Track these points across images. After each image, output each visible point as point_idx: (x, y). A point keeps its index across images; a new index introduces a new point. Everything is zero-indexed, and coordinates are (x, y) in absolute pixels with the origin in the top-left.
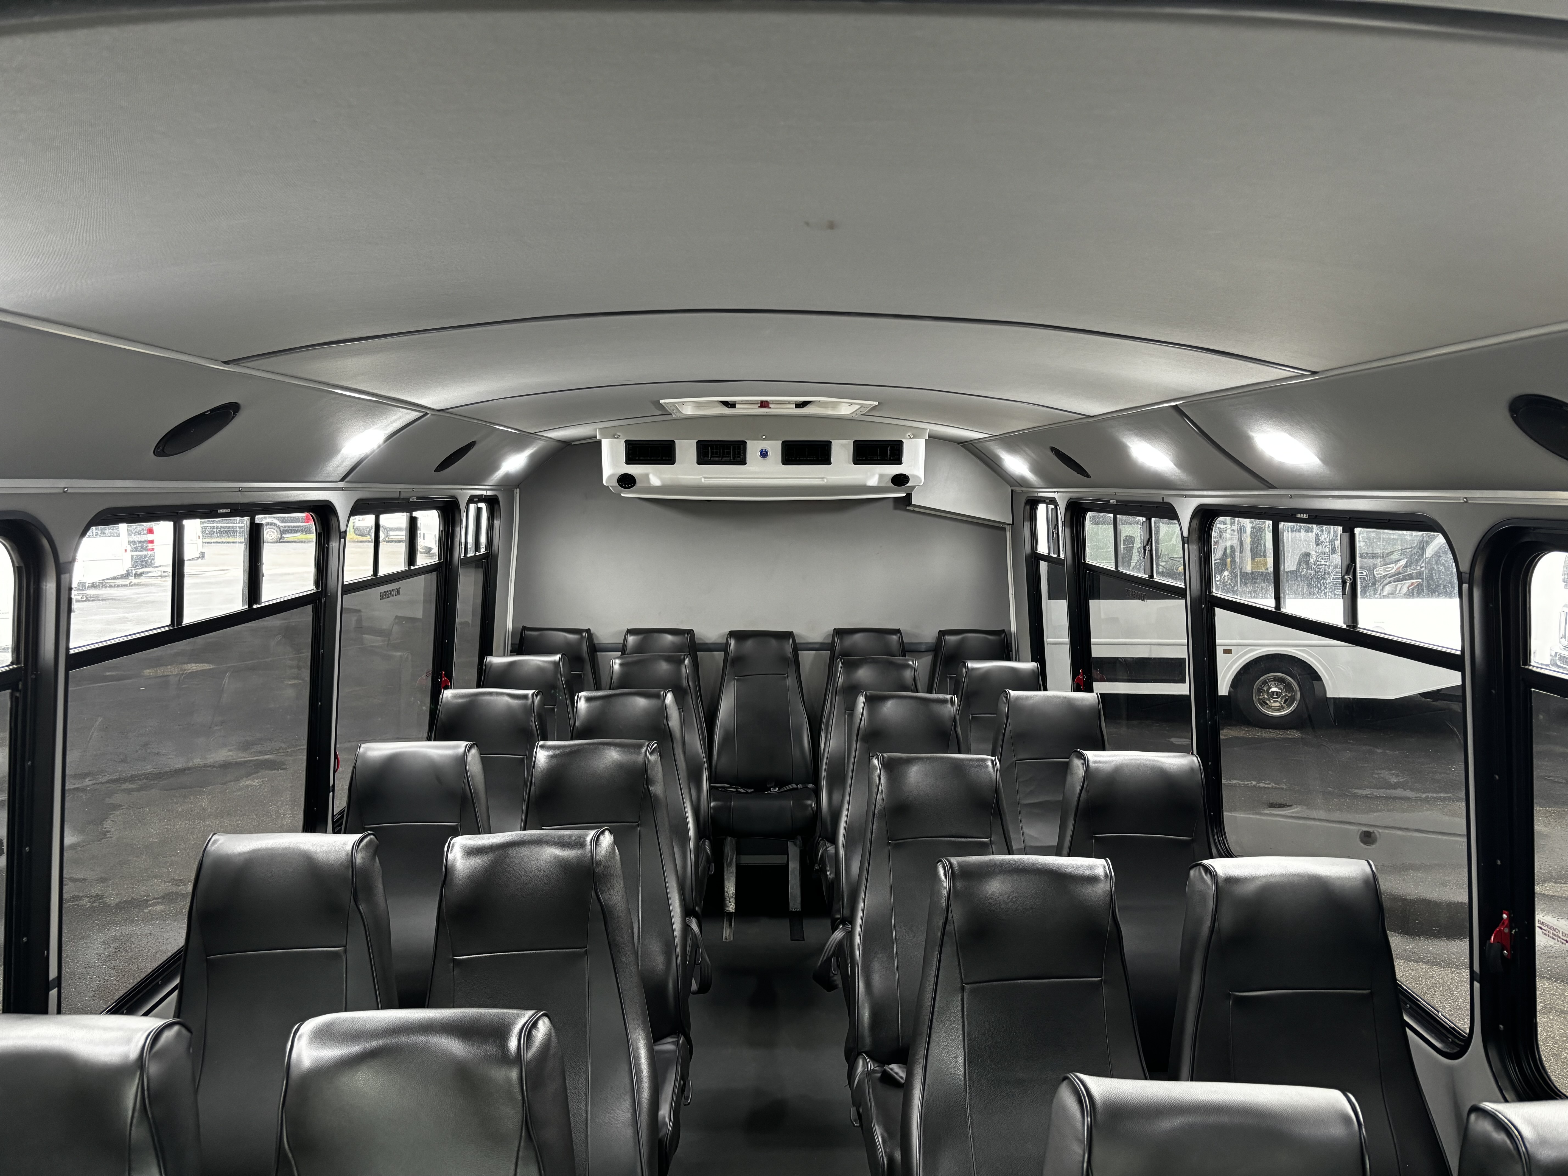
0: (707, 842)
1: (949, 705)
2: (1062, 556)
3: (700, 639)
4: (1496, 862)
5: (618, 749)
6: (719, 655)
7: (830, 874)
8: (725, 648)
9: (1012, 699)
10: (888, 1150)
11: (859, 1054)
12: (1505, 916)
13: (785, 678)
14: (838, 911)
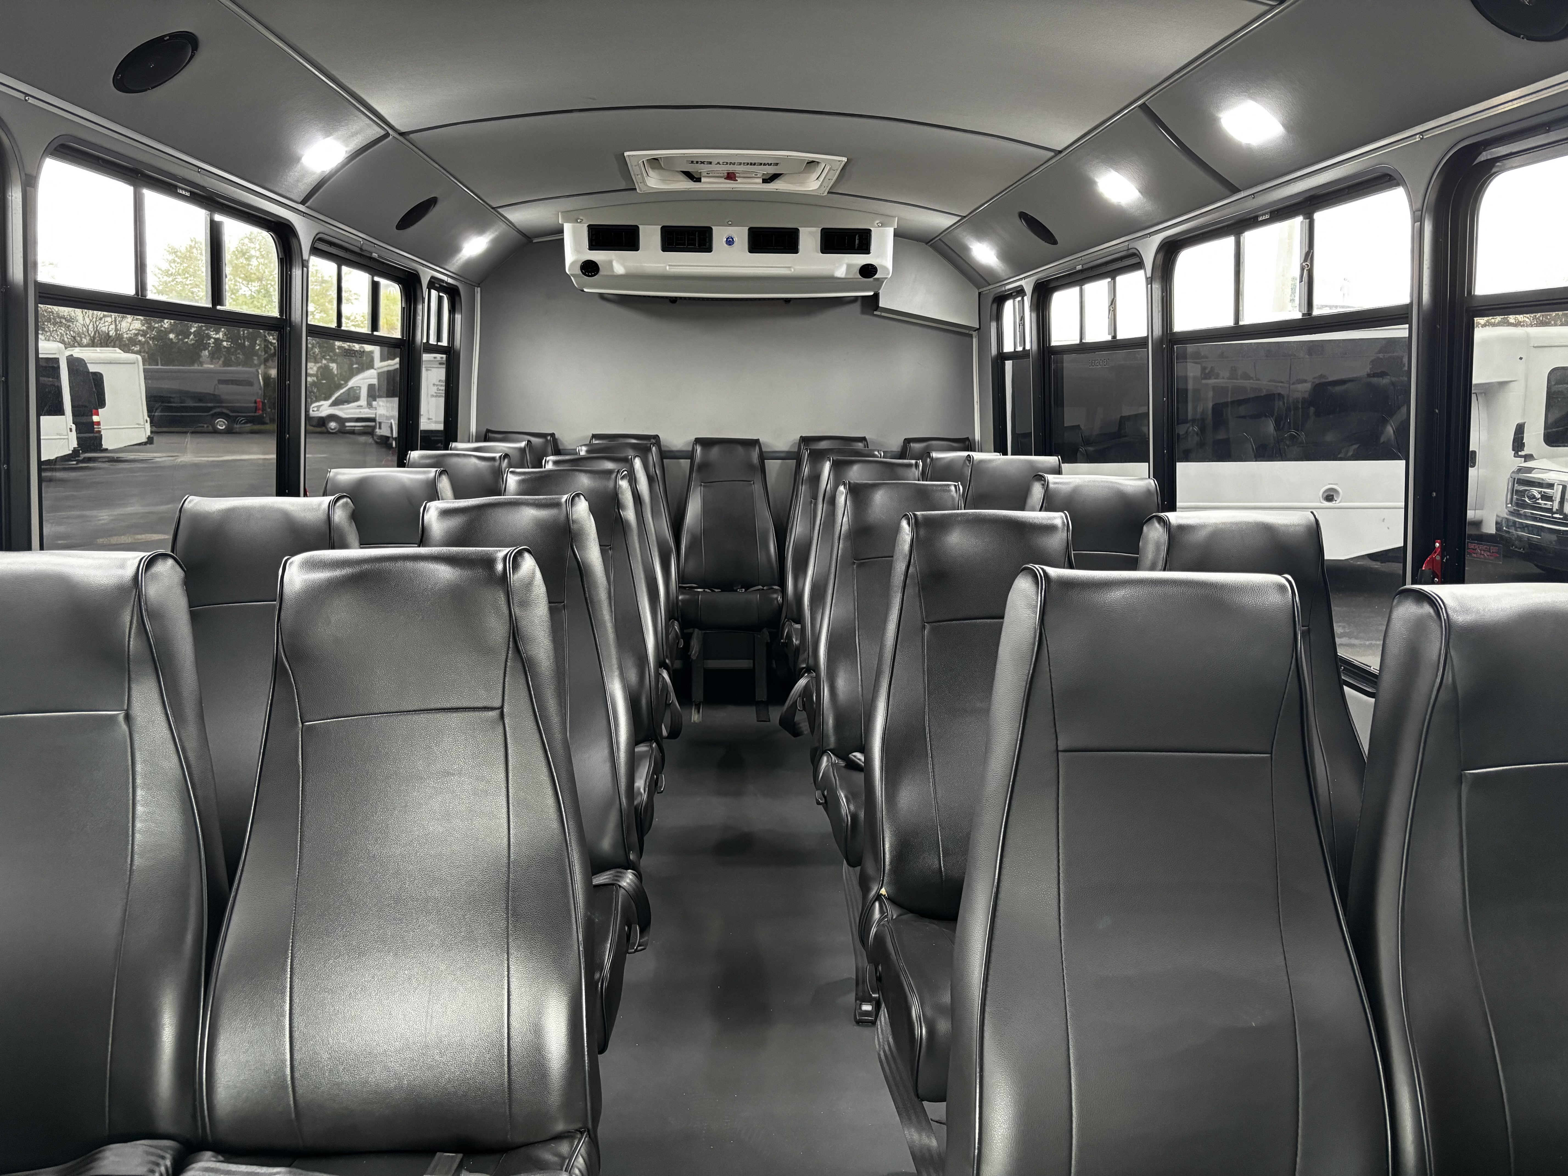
0: (676, 623)
1: (914, 469)
2: (1028, 347)
3: (666, 446)
4: (1431, 494)
5: (588, 475)
6: (685, 463)
7: (796, 642)
8: (690, 455)
9: (975, 462)
10: (852, 807)
11: (824, 752)
12: (1437, 545)
13: (751, 484)
14: (804, 661)
